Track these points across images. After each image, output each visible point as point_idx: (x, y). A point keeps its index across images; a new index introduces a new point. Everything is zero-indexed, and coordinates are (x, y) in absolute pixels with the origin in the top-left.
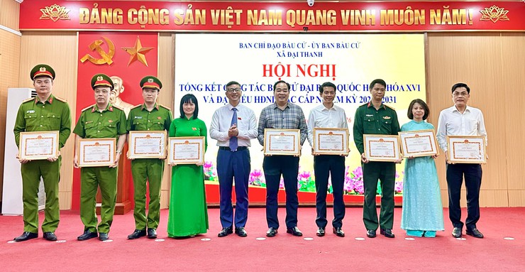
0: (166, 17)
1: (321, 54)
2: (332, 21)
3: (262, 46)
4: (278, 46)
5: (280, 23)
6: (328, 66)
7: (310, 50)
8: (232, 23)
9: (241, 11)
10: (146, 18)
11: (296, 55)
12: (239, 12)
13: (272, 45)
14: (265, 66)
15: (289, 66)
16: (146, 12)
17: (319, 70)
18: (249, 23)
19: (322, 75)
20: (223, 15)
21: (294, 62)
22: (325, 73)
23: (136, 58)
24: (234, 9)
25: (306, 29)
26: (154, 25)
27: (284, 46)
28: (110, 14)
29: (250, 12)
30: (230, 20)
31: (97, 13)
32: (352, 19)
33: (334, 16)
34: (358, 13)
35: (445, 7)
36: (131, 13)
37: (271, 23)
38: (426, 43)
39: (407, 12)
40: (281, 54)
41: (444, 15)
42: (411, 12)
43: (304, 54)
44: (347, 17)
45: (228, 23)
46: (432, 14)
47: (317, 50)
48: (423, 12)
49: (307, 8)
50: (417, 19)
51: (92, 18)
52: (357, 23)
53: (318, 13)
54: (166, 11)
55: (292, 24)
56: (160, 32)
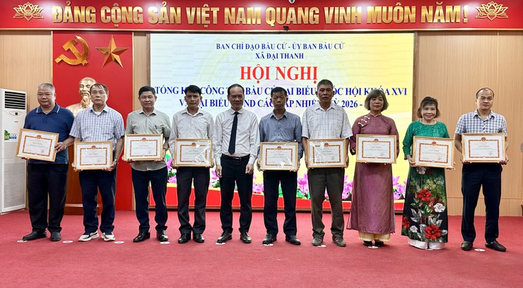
0: (140, 15)
1: (301, 56)
2: (314, 19)
3: (240, 46)
4: (257, 47)
5: (259, 22)
6: (309, 68)
7: (291, 52)
8: (209, 22)
9: (218, 9)
10: (119, 17)
11: (275, 57)
12: (215, 10)
13: (251, 46)
14: (243, 68)
15: (268, 68)
16: (119, 10)
17: (299, 72)
18: (226, 22)
19: (302, 78)
20: (198, 13)
21: (272, 64)
22: (306, 76)
23: (110, 58)
24: (210, 7)
25: (287, 29)
26: (127, 24)
27: (263, 46)
28: (83, 12)
29: (227, 10)
30: (207, 19)
31: (70, 12)
32: (336, 17)
33: (317, 14)
34: (342, 10)
35: (437, 3)
36: (104, 11)
37: (249, 22)
38: (416, 42)
39: (396, 9)
40: (260, 56)
41: (437, 12)
42: (401, 9)
43: (284, 56)
44: (331, 16)
45: (204, 22)
46: (424, 12)
47: (297, 51)
48: (414, 9)
49: (288, 6)
50: (406, 17)
51: (65, 16)
52: (341, 22)
53: (300, 11)
54: (140, 9)
55: (272, 23)
56: (134, 32)
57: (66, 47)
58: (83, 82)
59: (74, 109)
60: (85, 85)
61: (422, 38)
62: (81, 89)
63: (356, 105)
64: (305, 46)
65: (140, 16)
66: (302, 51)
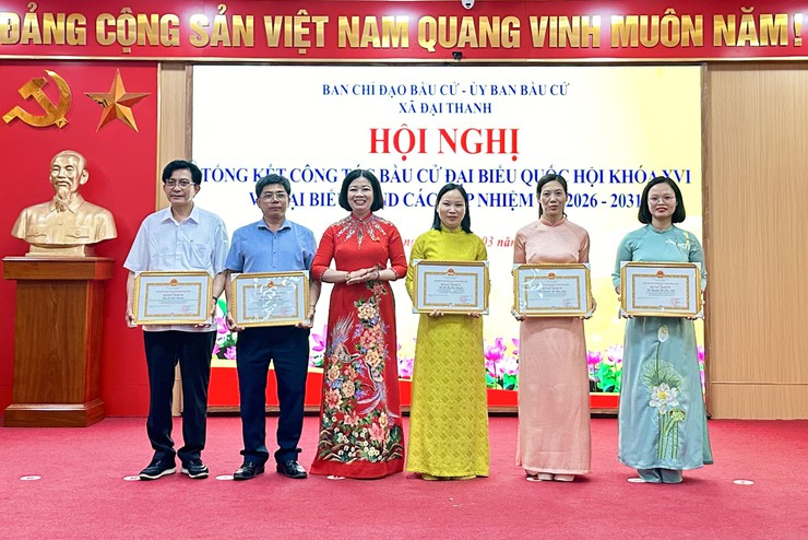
0: (172, 31)
1: (488, 108)
2: (511, 39)
3: (368, 90)
4: (402, 91)
5: (405, 43)
6: (502, 132)
7: (468, 99)
8: (308, 44)
9: (326, 19)
10: (132, 33)
11: (437, 109)
12: (321, 22)
13: (389, 89)
14: (374, 132)
15: (423, 132)
16: (132, 21)
17: (484, 140)
18: (342, 44)
19: (490, 151)
20: (288, 27)
21: (432, 124)
22: (496, 146)
23: (113, 114)
24: (311, 15)
25: (459, 56)
26: (148, 48)
27: (414, 90)
28: (61, 25)
29: (343, 21)
30: (304, 37)
31: (35, 24)
32: (553, 35)
33: (516, 29)
34: (564, 22)
35: (743, 9)
36: (103, 23)
37: (386, 44)
38: (706, 83)
39: (666, 20)
40: (407, 108)
41: (743, 26)
42: (675, 20)
43: (453, 107)
44: (543, 32)
45: (299, 43)
46: (719, 25)
47: (480, 99)
48: (699, 20)
49: (461, 13)
50: (685, 35)
51: (26, 32)
52: (563, 44)
53: (484, 22)
54: (175, 19)
55: (430, 46)
56: (162, 62)
57: (24, 92)
58: (59, 160)
59: (39, 213)
60: (63, 165)
61: (716, 75)
62: (55, 174)
63: (594, 202)
64: (494, 90)
65: (175, 32)
66: (488, 98)
